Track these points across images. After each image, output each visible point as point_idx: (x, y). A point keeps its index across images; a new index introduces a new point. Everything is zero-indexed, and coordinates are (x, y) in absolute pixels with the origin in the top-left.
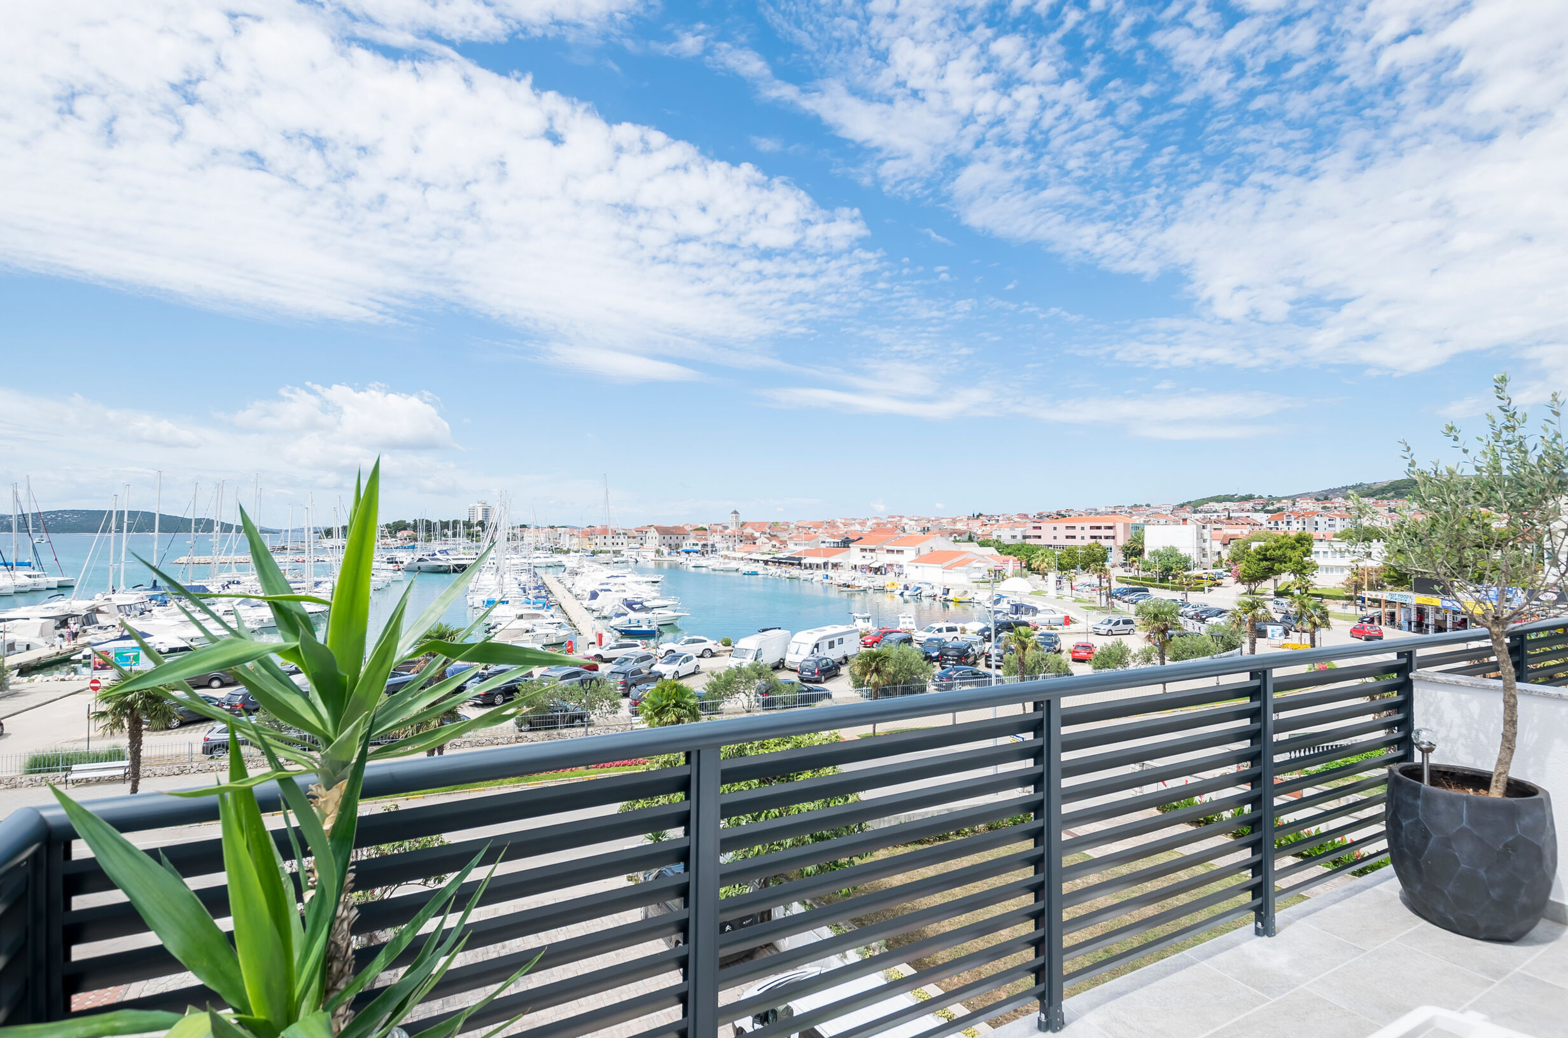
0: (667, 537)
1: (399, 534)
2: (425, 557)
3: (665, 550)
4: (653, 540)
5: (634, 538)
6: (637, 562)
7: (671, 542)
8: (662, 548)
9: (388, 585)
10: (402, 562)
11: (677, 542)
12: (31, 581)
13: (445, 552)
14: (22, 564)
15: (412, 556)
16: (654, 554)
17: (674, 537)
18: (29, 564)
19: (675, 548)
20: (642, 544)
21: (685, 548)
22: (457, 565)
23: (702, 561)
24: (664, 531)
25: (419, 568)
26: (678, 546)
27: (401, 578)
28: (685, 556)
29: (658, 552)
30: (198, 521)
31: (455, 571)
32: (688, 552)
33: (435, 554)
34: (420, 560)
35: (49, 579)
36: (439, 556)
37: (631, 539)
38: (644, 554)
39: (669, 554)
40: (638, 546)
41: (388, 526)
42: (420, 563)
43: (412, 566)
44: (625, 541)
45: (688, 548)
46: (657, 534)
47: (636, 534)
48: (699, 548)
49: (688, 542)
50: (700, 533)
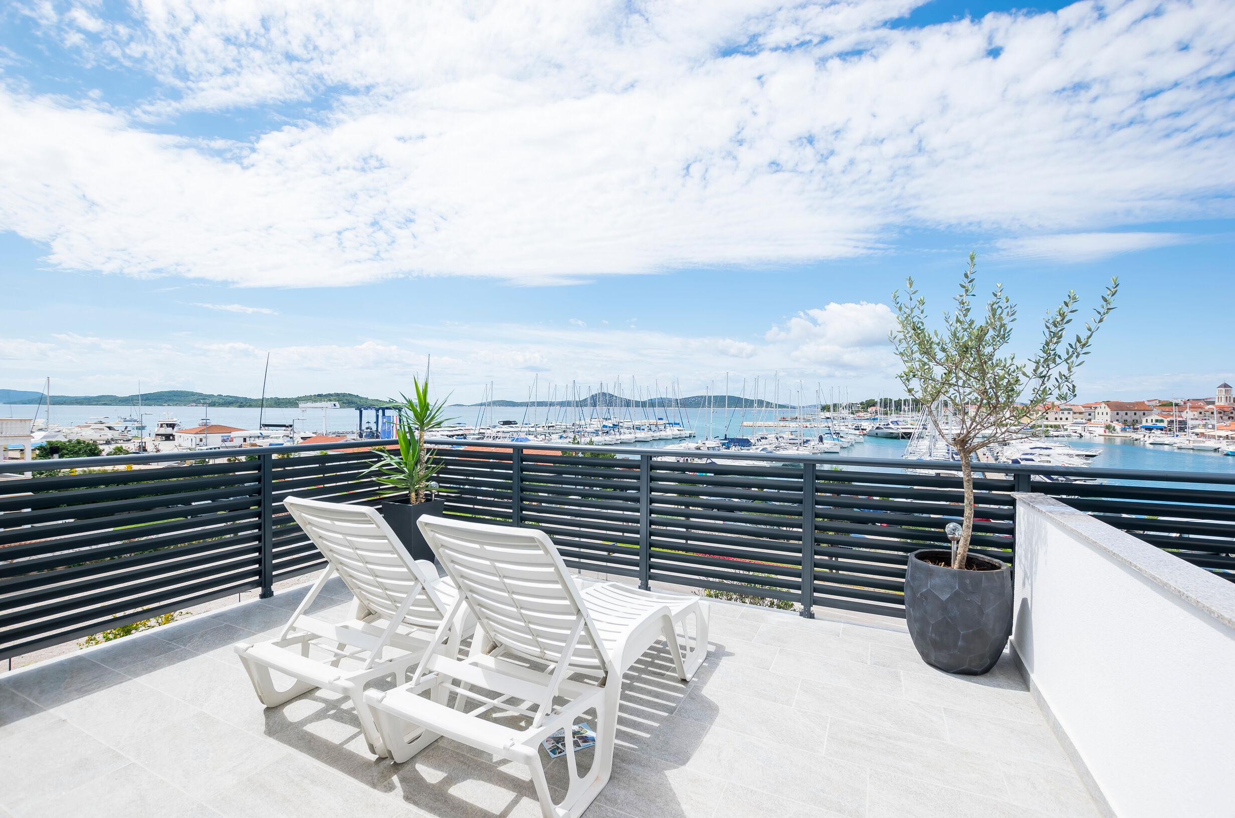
0: (1122, 413)
1: (870, 410)
2: (880, 426)
3: (1118, 427)
4: (1104, 416)
5: (1081, 413)
6: (1081, 436)
7: (1126, 417)
8: (1114, 424)
9: (852, 445)
10: (865, 430)
11: (1135, 418)
12: (679, 432)
13: (897, 423)
14: (675, 424)
15: (873, 425)
16: (1103, 429)
17: (1131, 413)
18: (679, 424)
19: (1133, 425)
20: (1090, 420)
21: (1144, 424)
22: (904, 433)
23: (1167, 439)
24: (1117, 407)
25: (877, 434)
26: (1135, 422)
27: (862, 441)
28: (1143, 431)
29: (1108, 427)
30: (746, 400)
31: (903, 438)
32: (1150, 429)
33: (888, 424)
34: (877, 428)
35: (686, 432)
36: (891, 426)
37: (1077, 415)
38: (1090, 429)
39: (1124, 430)
40: (1084, 421)
41: (862, 404)
42: (878, 431)
43: (872, 432)
44: (1070, 417)
45: (1149, 424)
46: (1108, 410)
47: (1083, 410)
48: (1165, 424)
49: (1149, 419)
50: (1167, 409)
